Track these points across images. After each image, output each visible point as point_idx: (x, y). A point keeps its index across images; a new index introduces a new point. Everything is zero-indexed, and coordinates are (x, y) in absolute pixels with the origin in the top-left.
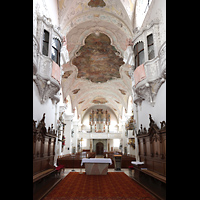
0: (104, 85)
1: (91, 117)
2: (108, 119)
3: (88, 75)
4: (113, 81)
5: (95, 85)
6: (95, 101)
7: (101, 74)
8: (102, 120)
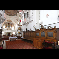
0: (11, 17)
1: (6, 26)
2: (12, 26)
3: (6, 13)
4: (14, 16)
5: (8, 16)
6: (8, 21)
7: (11, 14)
8: (10, 27)
